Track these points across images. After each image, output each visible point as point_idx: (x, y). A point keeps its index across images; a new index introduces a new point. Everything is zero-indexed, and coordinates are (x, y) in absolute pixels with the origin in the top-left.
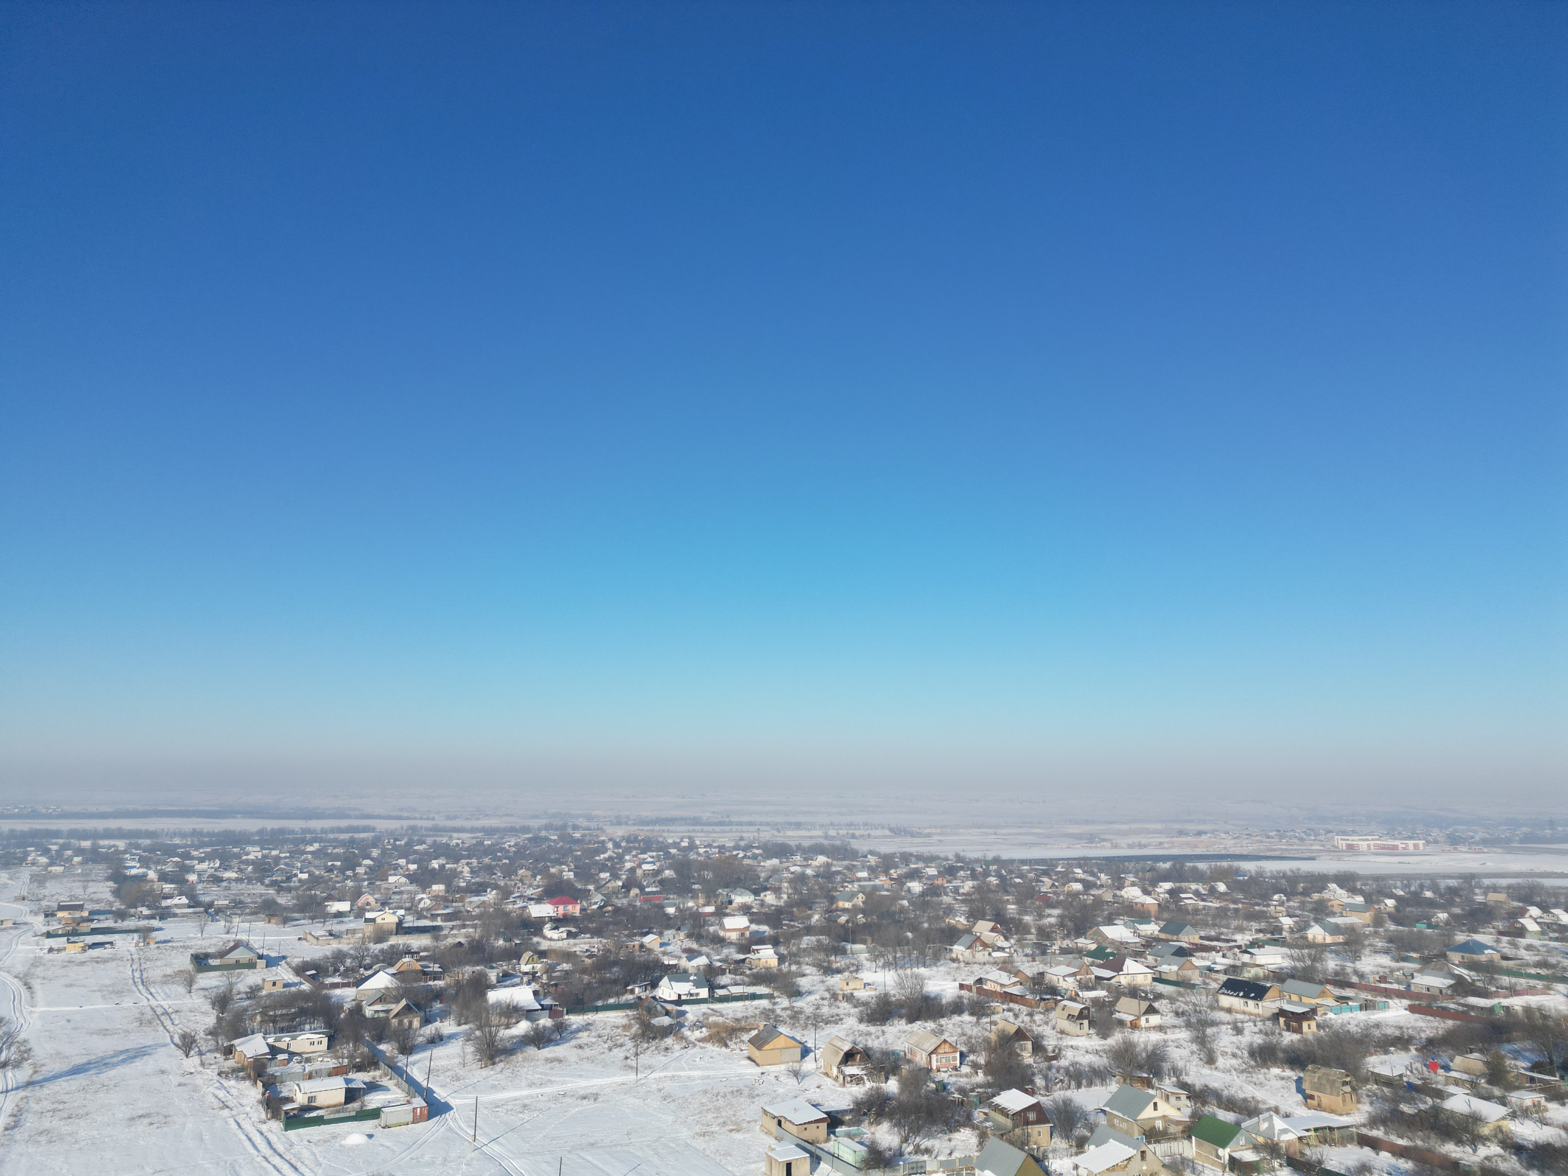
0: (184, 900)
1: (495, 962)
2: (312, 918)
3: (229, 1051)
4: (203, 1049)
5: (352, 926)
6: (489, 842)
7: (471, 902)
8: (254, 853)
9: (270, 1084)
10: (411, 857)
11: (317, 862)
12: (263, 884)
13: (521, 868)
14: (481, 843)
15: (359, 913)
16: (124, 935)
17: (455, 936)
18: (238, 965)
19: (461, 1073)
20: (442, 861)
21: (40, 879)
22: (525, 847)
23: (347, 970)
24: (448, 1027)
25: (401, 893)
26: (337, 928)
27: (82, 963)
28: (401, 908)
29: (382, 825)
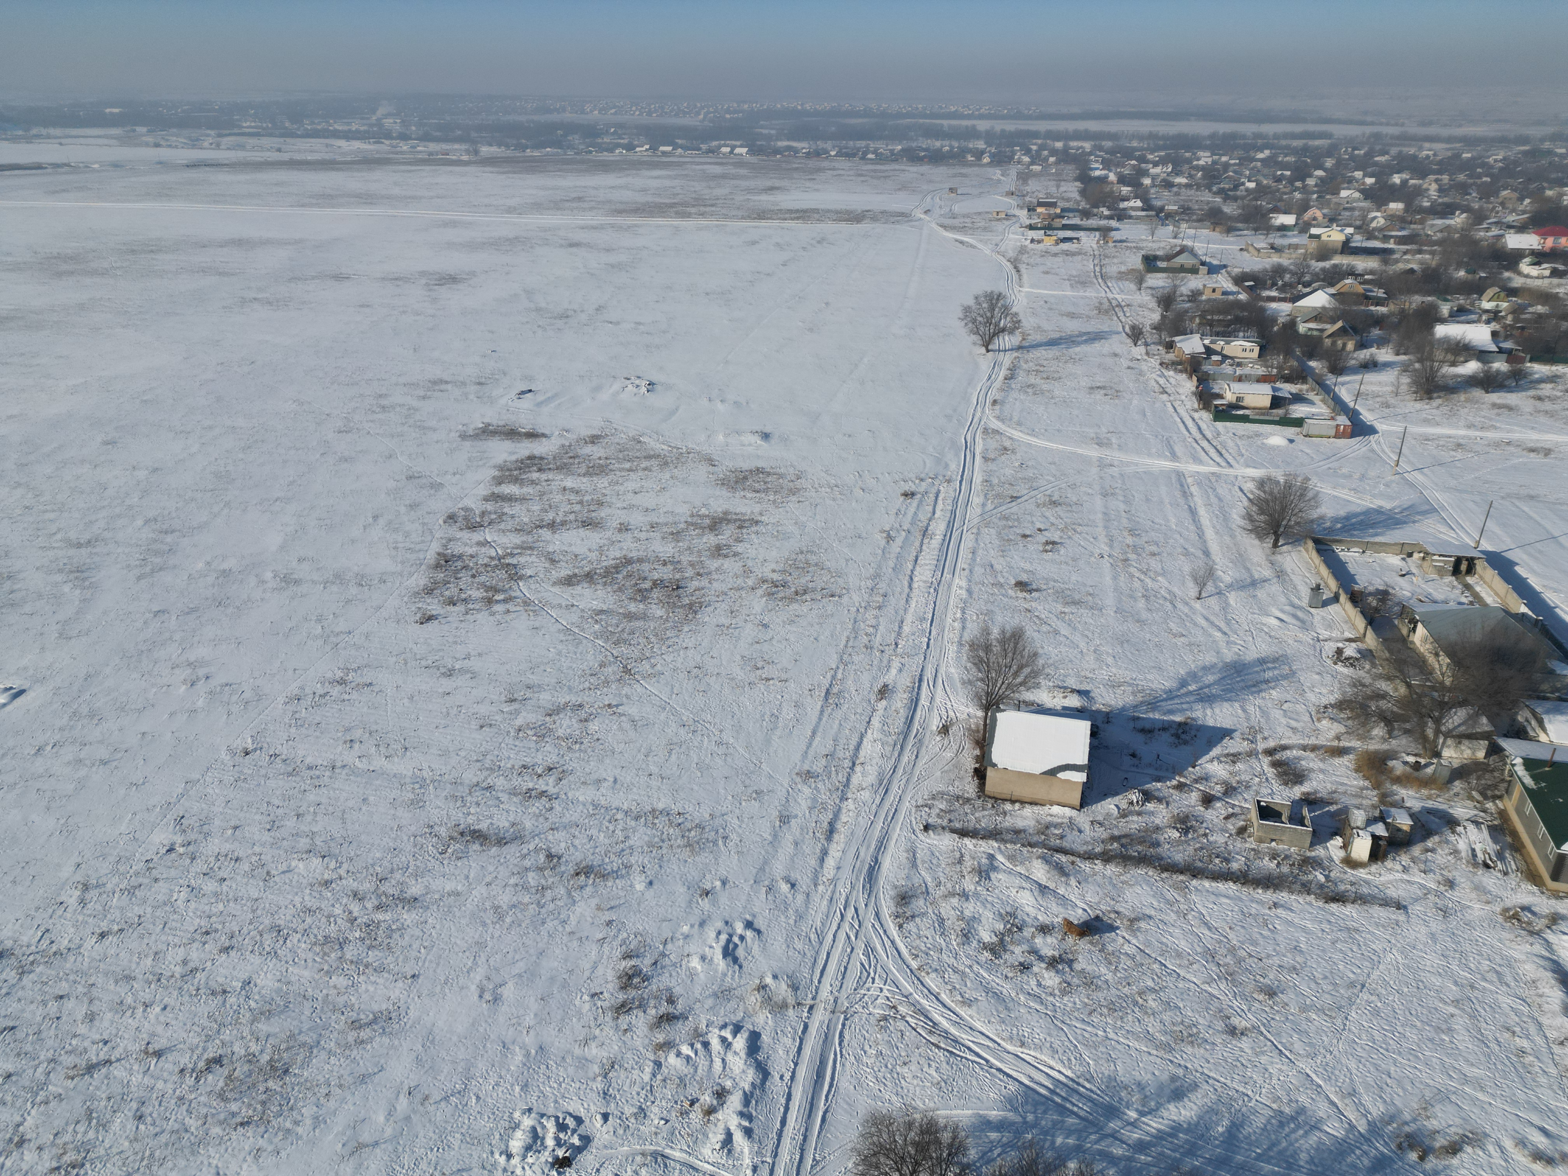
0: (1139, 203)
1: (1452, 294)
2: (1256, 230)
3: (1170, 346)
4: (1149, 340)
5: (1295, 241)
6: (1469, 155)
7: (1433, 225)
8: (1205, 158)
9: (1204, 380)
10: (1369, 170)
11: (1266, 171)
12: (1210, 191)
13: (1506, 189)
14: (1457, 156)
15: (1303, 227)
16: (1088, 233)
17: (1408, 261)
18: (1182, 269)
19: (1392, 401)
20: (1405, 176)
21: (1024, 177)
22: (1516, 163)
23: (1285, 285)
24: (1384, 355)
25: (1352, 209)
26: (1279, 242)
27: (1055, 255)
28: (1350, 226)
29: (1340, 131)
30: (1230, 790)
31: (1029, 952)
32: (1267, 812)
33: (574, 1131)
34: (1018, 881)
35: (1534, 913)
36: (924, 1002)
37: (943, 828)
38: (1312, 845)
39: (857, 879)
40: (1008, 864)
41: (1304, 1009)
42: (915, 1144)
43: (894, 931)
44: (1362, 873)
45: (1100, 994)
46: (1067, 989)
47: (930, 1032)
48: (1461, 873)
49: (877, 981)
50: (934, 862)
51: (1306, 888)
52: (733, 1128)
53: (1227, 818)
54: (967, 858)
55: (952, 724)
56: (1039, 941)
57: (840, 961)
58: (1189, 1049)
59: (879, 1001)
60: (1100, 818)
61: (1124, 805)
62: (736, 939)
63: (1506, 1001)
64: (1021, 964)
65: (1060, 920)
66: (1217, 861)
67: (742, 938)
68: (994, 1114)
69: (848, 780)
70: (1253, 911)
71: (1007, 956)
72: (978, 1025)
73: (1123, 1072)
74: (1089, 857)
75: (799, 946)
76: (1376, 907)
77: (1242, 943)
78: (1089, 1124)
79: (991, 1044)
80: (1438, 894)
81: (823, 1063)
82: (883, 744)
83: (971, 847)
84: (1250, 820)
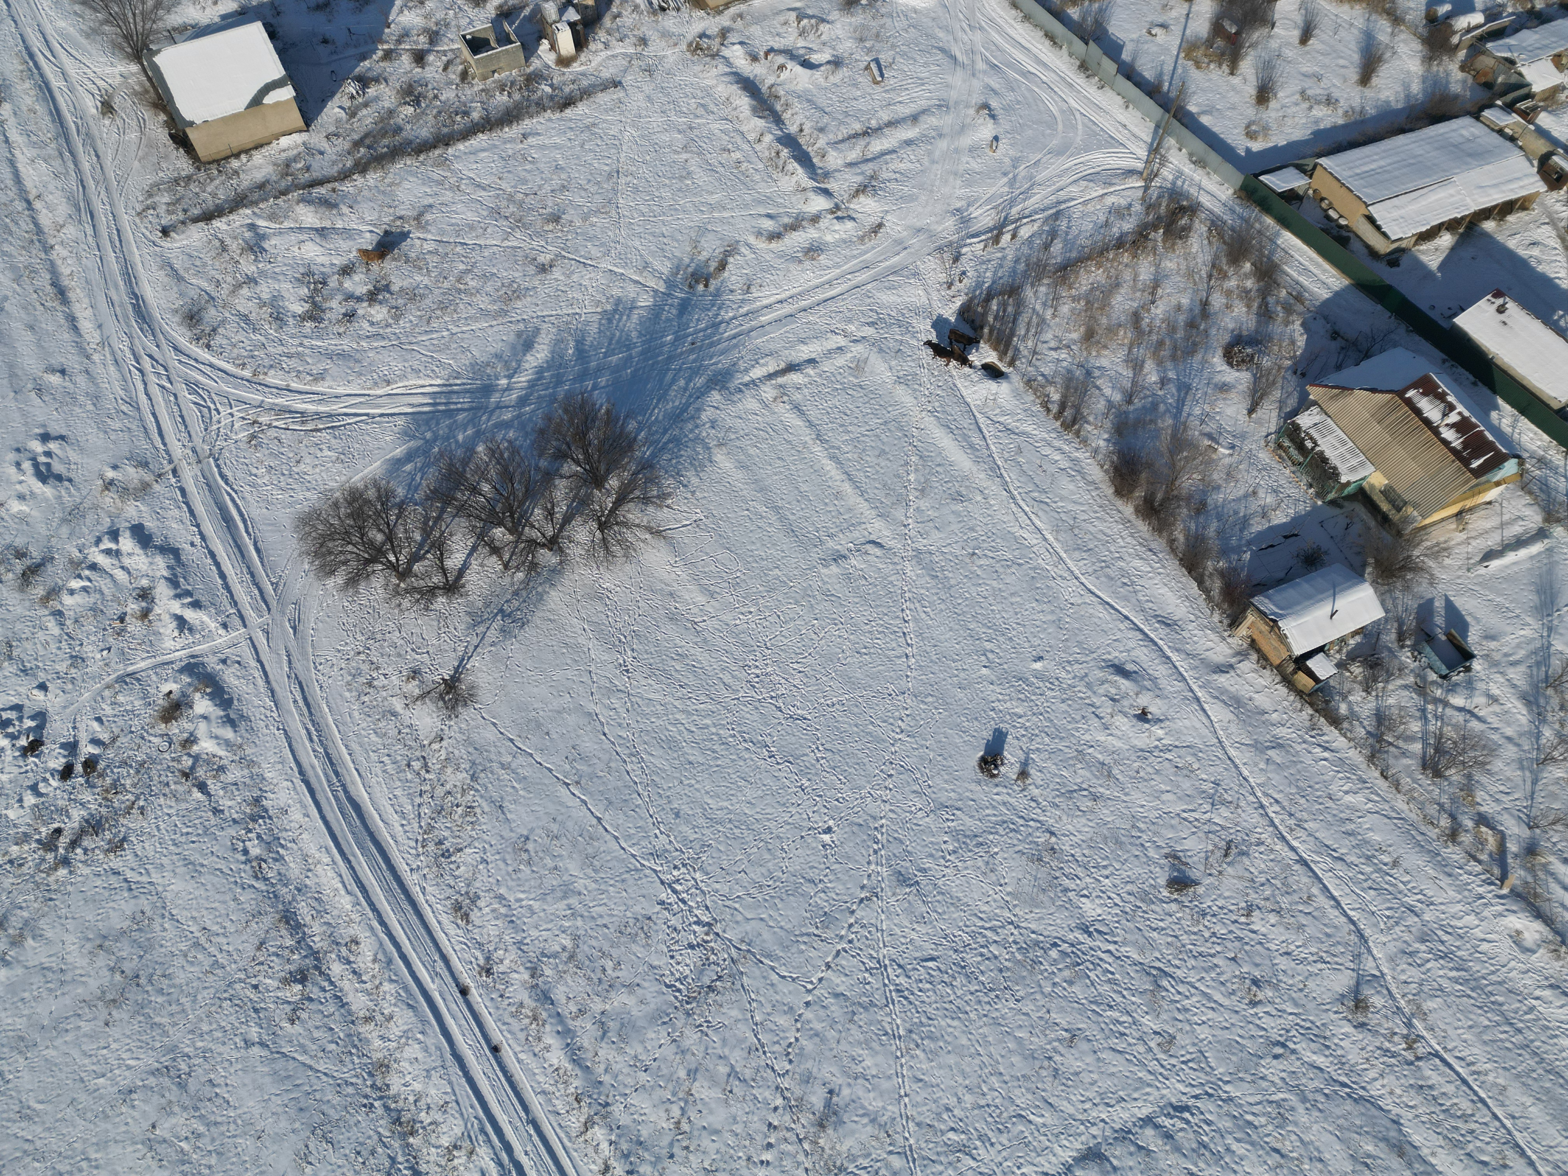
30: (434, 37)
31: (346, 300)
32: (476, 45)
33: (20, 719)
34: (293, 238)
35: (709, 37)
36: (279, 401)
37: (183, 223)
38: (527, 59)
39: (129, 326)
40: (273, 225)
41: (585, 218)
42: (350, 516)
43: (205, 355)
44: (576, 67)
45: (427, 301)
46: (397, 313)
47: (303, 422)
48: (648, 26)
49: (221, 409)
50: (198, 263)
51: (541, 107)
52: (179, 612)
53: (445, 69)
54: (228, 241)
55: (111, 96)
56: (348, 284)
57: (171, 414)
58: (519, 304)
59: (237, 426)
60: (332, 129)
61: (347, 103)
62: (42, 459)
63: (716, 126)
64: (345, 315)
65: (355, 253)
66: (458, 118)
67: (48, 454)
68: (399, 451)
69: (36, 224)
70: (510, 152)
71: (328, 315)
72: (341, 391)
73: (479, 354)
74: (345, 176)
75: (117, 425)
76: (600, 95)
77: (515, 187)
78: (476, 410)
79: (362, 399)
80: (639, 56)
81: (222, 509)
82: (45, 160)
83: (225, 227)
84: (466, 61)
